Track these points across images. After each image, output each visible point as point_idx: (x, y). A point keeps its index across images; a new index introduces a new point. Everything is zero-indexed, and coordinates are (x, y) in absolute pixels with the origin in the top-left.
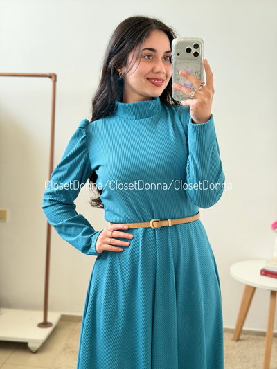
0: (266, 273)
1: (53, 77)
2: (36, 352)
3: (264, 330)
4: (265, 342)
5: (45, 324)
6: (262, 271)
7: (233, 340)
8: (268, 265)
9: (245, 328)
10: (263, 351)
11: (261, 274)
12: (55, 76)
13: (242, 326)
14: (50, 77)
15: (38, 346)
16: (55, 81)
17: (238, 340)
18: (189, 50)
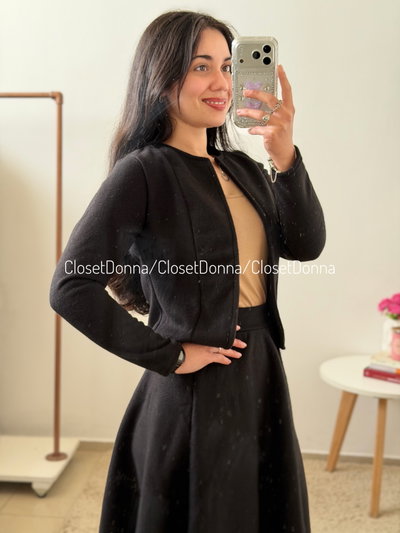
0: (371, 373)
1: (58, 97)
2: (44, 496)
3: (371, 454)
5: (56, 456)
6: (366, 370)
7: (327, 470)
8: (374, 362)
9: (344, 452)
10: (369, 484)
11: (365, 375)
12: (61, 96)
13: (339, 450)
14: (54, 97)
15: (46, 487)
16: (60, 104)
17: (334, 469)
18: (257, 55)
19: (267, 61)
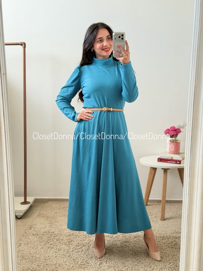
0: (160, 160)
1: (23, 45)
2: (20, 218)
4: (161, 206)
5: (25, 202)
6: (158, 159)
8: (162, 155)
9: (150, 198)
10: (160, 210)
11: (158, 161)
12: (25, 44)
13: (148, 197)
14: (22, 45)
15: (22, 214)
16: (25, 47)
17: (147, 205)
18: (119, 37)
19: (122, 39)
